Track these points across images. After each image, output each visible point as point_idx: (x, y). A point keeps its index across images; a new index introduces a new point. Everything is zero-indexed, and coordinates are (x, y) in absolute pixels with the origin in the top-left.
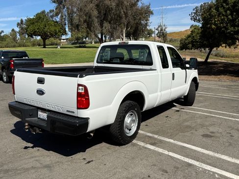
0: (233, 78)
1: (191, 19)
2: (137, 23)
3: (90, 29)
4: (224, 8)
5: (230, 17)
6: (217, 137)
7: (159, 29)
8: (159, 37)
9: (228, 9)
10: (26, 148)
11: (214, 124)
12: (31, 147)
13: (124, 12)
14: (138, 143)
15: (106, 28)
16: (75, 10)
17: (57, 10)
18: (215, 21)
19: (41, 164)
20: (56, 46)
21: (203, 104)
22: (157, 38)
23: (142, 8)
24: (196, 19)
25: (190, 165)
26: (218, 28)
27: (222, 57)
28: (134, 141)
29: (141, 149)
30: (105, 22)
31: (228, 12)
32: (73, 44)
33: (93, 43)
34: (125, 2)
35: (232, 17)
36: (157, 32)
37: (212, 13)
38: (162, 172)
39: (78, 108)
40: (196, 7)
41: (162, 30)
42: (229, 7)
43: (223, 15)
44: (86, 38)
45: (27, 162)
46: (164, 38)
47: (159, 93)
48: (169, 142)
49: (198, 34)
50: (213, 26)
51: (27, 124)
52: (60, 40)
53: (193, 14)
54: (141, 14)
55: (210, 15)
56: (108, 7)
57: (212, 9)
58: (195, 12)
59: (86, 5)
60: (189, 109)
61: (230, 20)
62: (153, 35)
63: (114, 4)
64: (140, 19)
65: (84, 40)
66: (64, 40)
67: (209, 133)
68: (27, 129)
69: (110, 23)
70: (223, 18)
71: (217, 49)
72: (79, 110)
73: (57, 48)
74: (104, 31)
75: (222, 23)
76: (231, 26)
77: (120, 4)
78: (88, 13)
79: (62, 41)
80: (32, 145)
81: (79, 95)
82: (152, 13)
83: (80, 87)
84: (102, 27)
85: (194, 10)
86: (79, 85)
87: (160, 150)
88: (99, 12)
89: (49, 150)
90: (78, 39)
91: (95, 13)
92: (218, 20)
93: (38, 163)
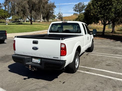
0: (101, 38)
1: (74, 10)
2: (48, 12)
3: (25, 15)
4: (96, 5)
5: (99, 10)
6: (112, 65)
7: (59, 15)
8: (59, 19)
9: (98, 6)
10: (25, 79)
11: (107, 60)
12: (27, 78)
13: (42, 6)
14: (80, 71)
15: (33, 14)
16: (16, 4)
17: (5, 4)
18: (93, 12)
19: (40, 86)
20: (5, 24)
21: (96, 51)
22: (58, 20)
23: (50, 4)
24: (76, 10)
25: (110, 79)
26: (94, 15)
27: (90, 29)
28: (78, 71)
29: (84, 74)
30: (32, 11)
31: (98, 7)
32: (13, 22)
33: (25, 22)
34: (43, 1)
35: (100, 10)
36: (58, 16)
37: (91, 8)
38: (101, 84)
39: (61, 56)
40: (76, 5)
41: (60, 15)
42: (99, 5)
43: (96, 9)
44: (20, 20)
45: (31, 86)
46: (61, 19)
47: (84, 47)
48: (94, 70)
49: (82, 17)
50: (92, 14)
51: (30, 66)
52: (6, 20)
53: (75, 8)
54: (50, 7)
55: (90, 8)
56: (34, 3)
57: (91, 6)
58: (75, 7)
59: (22, 2)
60: (92, 54)
61: (99, 11)
62: (56, 18)
63: (37, 2)
64: (50, 10)
65: (19, 20)
66: (8, 20)
67: (108, 64)
68: (30, 68)
69: (35, 11)
70: (96, 10)
71: (91, 25)
72: (61, 57)
73: (6, 24)
74: (33, 16)
75: (96, 13)
76: (100, 14)
77: (40, 2)
78: (23, 6)
79: (6, 21)
80: (27, 77)
81: (61, 49)
82: (56, 7)
83: (62, 45)
84: (31, 13)
85: (75, 6)
86: (61, 44)
87: (93, 74)
88: (29, 6)
89: (39, 79)
90: (16, 20)
91: (27, 6)
92: (94, 11)
93: (38, 86)
